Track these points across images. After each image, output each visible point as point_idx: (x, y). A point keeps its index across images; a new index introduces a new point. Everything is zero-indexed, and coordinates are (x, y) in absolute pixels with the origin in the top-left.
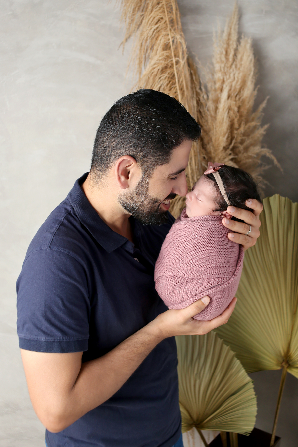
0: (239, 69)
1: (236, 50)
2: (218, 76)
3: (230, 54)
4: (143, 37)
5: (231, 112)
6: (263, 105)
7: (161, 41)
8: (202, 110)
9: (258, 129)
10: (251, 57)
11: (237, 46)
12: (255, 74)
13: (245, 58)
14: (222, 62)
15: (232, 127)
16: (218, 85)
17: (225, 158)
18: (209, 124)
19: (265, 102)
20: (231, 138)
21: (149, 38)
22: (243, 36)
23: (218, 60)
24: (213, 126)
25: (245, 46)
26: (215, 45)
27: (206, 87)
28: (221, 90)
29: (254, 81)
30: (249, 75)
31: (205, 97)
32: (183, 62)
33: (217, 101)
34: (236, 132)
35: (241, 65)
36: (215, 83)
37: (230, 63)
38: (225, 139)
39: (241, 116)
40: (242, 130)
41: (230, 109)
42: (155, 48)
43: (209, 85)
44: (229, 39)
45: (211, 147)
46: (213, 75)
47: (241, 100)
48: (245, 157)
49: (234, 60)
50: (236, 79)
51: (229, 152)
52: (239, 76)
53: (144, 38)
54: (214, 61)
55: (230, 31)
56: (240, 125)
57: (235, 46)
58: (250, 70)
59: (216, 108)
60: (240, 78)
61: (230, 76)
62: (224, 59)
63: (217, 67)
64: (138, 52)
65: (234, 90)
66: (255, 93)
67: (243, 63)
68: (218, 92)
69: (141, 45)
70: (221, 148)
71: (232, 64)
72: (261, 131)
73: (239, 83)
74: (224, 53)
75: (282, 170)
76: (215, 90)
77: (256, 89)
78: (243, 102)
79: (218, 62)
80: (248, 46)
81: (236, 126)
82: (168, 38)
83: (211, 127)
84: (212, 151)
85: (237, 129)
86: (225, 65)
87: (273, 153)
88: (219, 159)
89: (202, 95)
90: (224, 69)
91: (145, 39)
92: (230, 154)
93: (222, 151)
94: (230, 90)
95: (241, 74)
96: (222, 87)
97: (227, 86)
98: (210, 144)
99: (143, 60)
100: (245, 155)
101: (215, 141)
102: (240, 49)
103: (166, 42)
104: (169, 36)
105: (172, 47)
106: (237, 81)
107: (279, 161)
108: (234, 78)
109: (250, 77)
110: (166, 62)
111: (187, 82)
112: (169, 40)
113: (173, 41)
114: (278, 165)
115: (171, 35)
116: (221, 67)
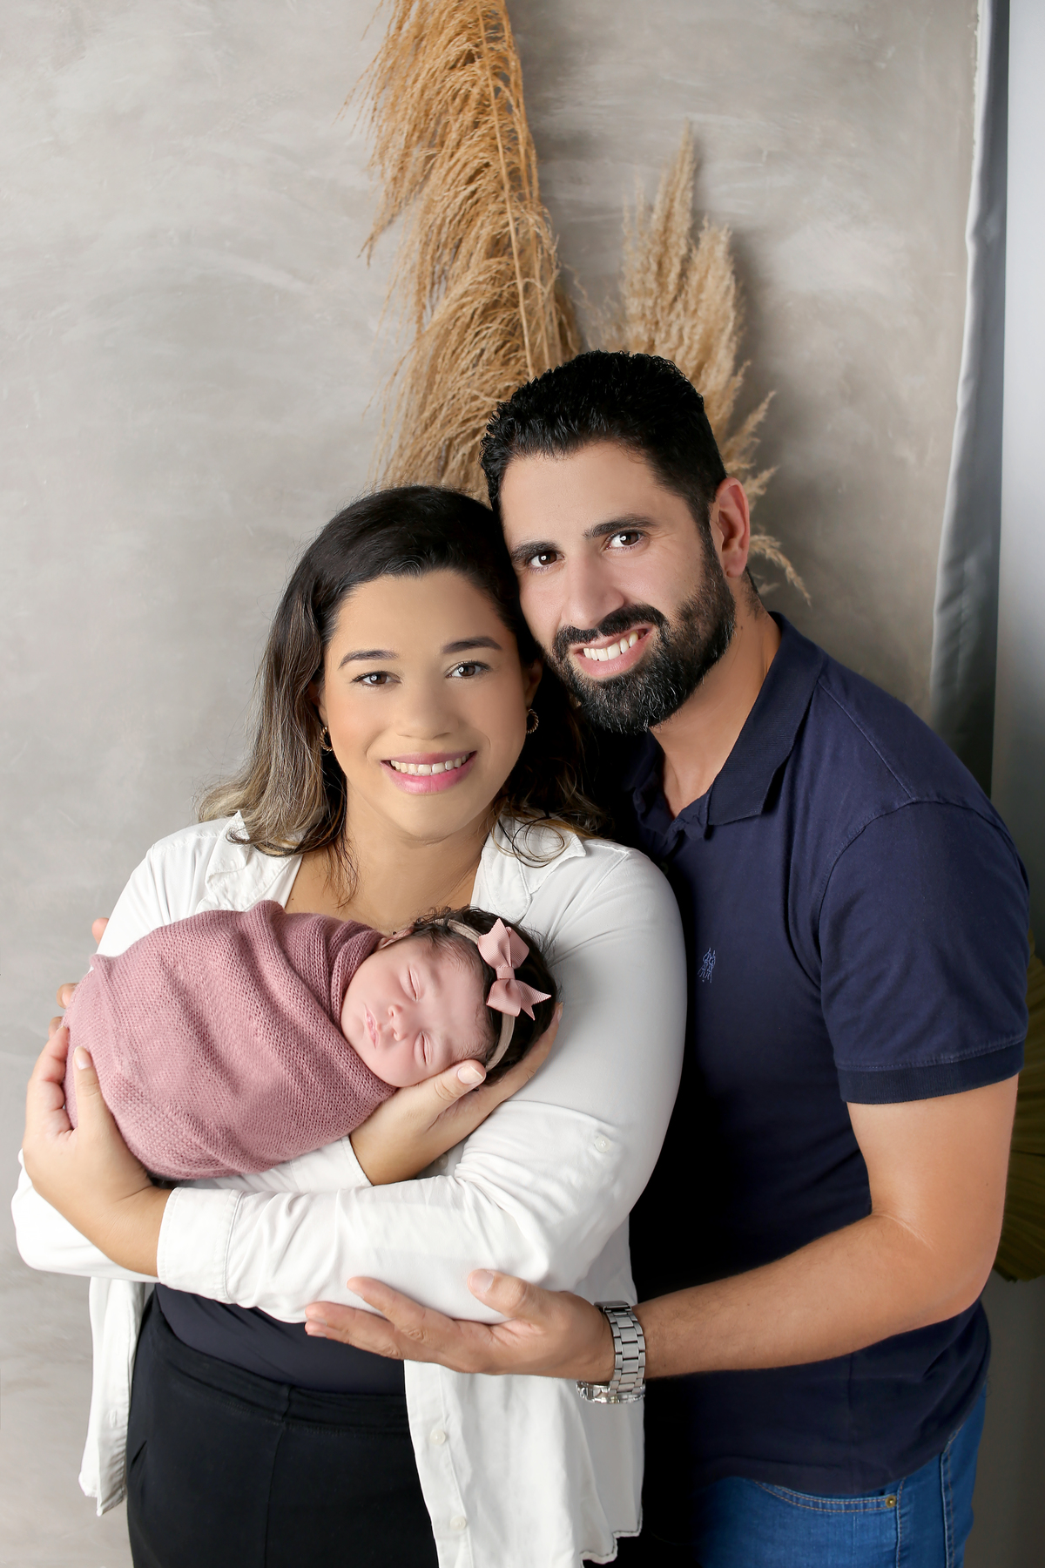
0: (695, 311)
1: (686, 261)
3: (670, 271)
4: (431, 217)
6: (758, 416)
7: (484, 230)
10: (729, 280)
11: (690, 250)
12: (738, 328)
13: (710, 283)
14: (649, 293)
19: (764, 406)
21: (448, 220)
22: (705, 224)
23: (637, 286)
25: (712, 250)
26: (629, 247)
29: (733, 346)
30: (722, 330)
32: (543, 291)
35: (698, 302)
37: (670, 297)
42: (464, 250)
44: (666, 230)
46: (620, 329)
49: (680, 289)
50: (686, 341)
53: (436, 219)
54: (624, 289)
55: (671, 207)
57: (683, 251)
58: (725, 318)
60: (697, 337)
61: (668, 333)
62: (652, 284)
63: (634, 306)
64: (416, 257)
66: (739, 380)
67: (703, 296)
69: (426, 244)
71: (675, 299)
72: (756, 487)
73: (693, 353)
74: (654, 267)
75: (807, 595)
77: (742, 371)
79: (636, 294)
80: (721, 251)
82: (502, 222)
86: (655, 303)
87: (785, 551)
90: (654, 314)
91: (438, 222)
95: (700, 329)
99: (428, 282)
102: (698, 258)
103: (495, 233)
104: (509, 217)
105: (515, 249)
106: (690, 348)
107: (799, 570)
108: (681, 338)
109: (724, 338)
110: (498, 290)
111: (551, 346)
112: (507, 224)
113: (517, 231)
114: (798, 582)
115: (512, 213)
116: (643, 306)
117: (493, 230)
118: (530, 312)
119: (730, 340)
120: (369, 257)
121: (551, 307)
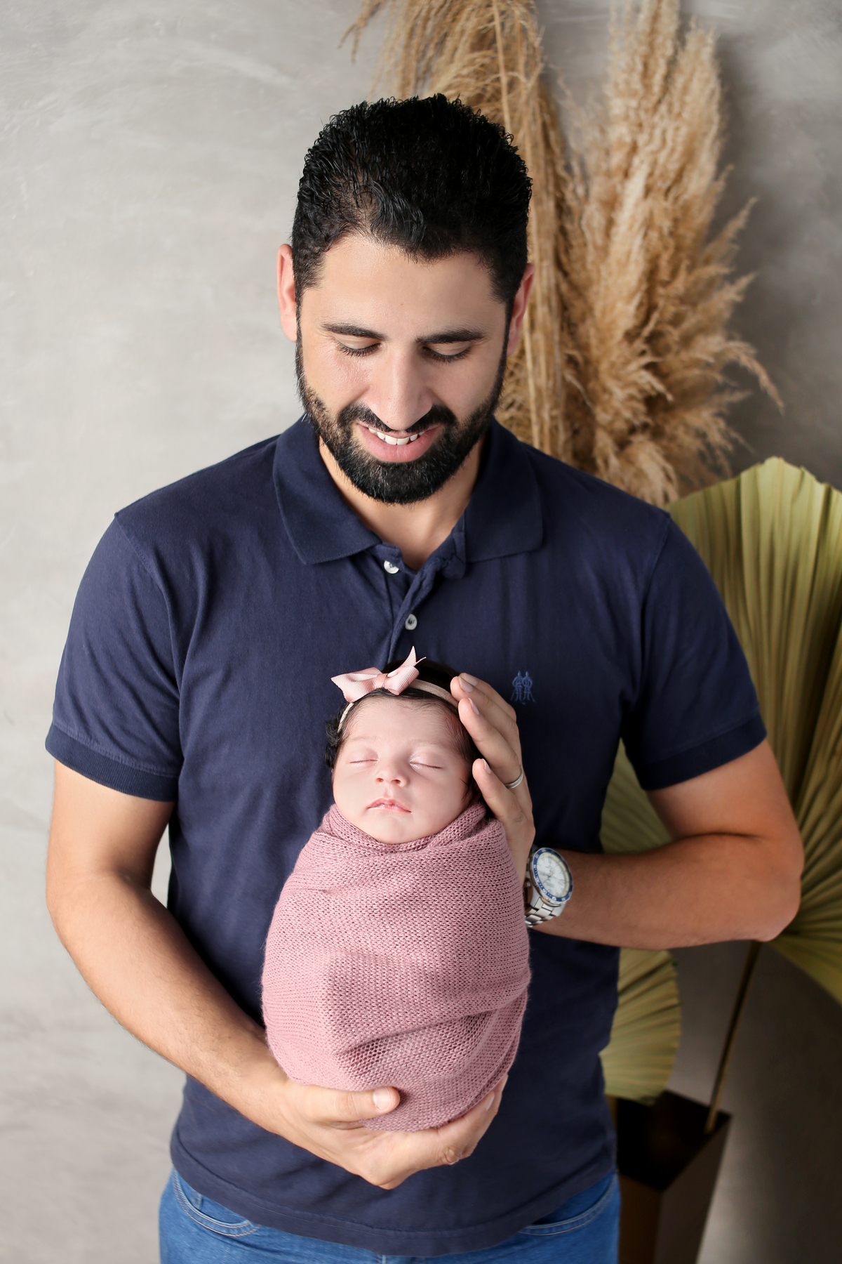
0: (679, 115)
1: (672, 63)
2: (620, 132)
3: (655, 73)
4: (417, 9)
5: (654, 235)
6: (738, 223)
7: (469, 24)
8: (568, 226)
9: (720, 288)
10: (714, 84)
11: (676, 52)
12: (722, 133)
13: (696, 86)
14: (633, 94)
15: (651, 276)
16: (617, 159)
17: (627, 363)
18: (589, 266)
19: (744, 213)
20: (648, 308)
21: (433, 12)
22: (692, 24)
23: (622, 87)
24: (599, 271)
25: (698, 53)
26: (615, 47)
27: (582, 165)
28: (626, 174)
29: (716, 151)
30: (705, 134)
31: (580, 191)
32: (527, 85)
33: (612, 204)
34: (661, 291)
35: (683, 104)
36: (607, 153)
37: (654, 99)
38: (632, 308)
39: (678, 249)
40: (680, 285)
41: (649, 224)
42: (449, 44)
43: (592, 160)
44: (653, 32)
45: (592, 332)
46: (603, 131)
47: (681, 202)
48: (682, 361)
49: (666, 89)
50: (670, 143)
51: (639, 345)
52: (678, 135)
53: (420, 12)
54: (609, 91)
55: (659, 8)
56: (674, 274)
57: (669, 51)
58: (710, 122)
59: (610, 223)
60: (680, 140)
61: (651, 135)
62: (637, 85)
63: (617, 106)
64: (400, 51)
65: (662, 175)
66: (720, 185)
67: (688, 99)
68: (617, 179)
69: (411, 34)
70: (619, 334)
71: (659, 102)
72: (730, 294)
73: (676, 156)
74: (640, 67)
75: (780, 404)
76: (609, 174)
77: (724, 175)
78: (686, 208)
79: (620, 94)
80: (707, 53)
81: (664, 274)
82: (488, 15)
83: (594, 276)
84: (594, 341)
85: (666, 284)
86: (639, 105)
87: (760, 358)
88: (613, 365)
89: (571, 186)
90: (638, 115)
91: (423, 14)
92: (643, 353)
93: (620, 343)
94: (651, 175)
95: (684, 131)
96: (629, 165)
97: (642, 162)
98: (589, 322)
99: (412, 76)
100: (684, 356)
101: (604, 313)
102: (684, 60)
103: (481, 27)
104: (494, 11)
105: (500, 43)
106: (673, 150)
107: (773, 378)
108: (664, 141)
109: (708, 141)
110: (481, 84)
111: (535, 146)
112: (491, 20)
113: (503, 25)
114: (772, 390)
115: (498, 7)
116: (628, 108)
117: (479, 23)
118: (513, 110)
119: (713, 142)
120: (354, 52)
121: (534, 103)
